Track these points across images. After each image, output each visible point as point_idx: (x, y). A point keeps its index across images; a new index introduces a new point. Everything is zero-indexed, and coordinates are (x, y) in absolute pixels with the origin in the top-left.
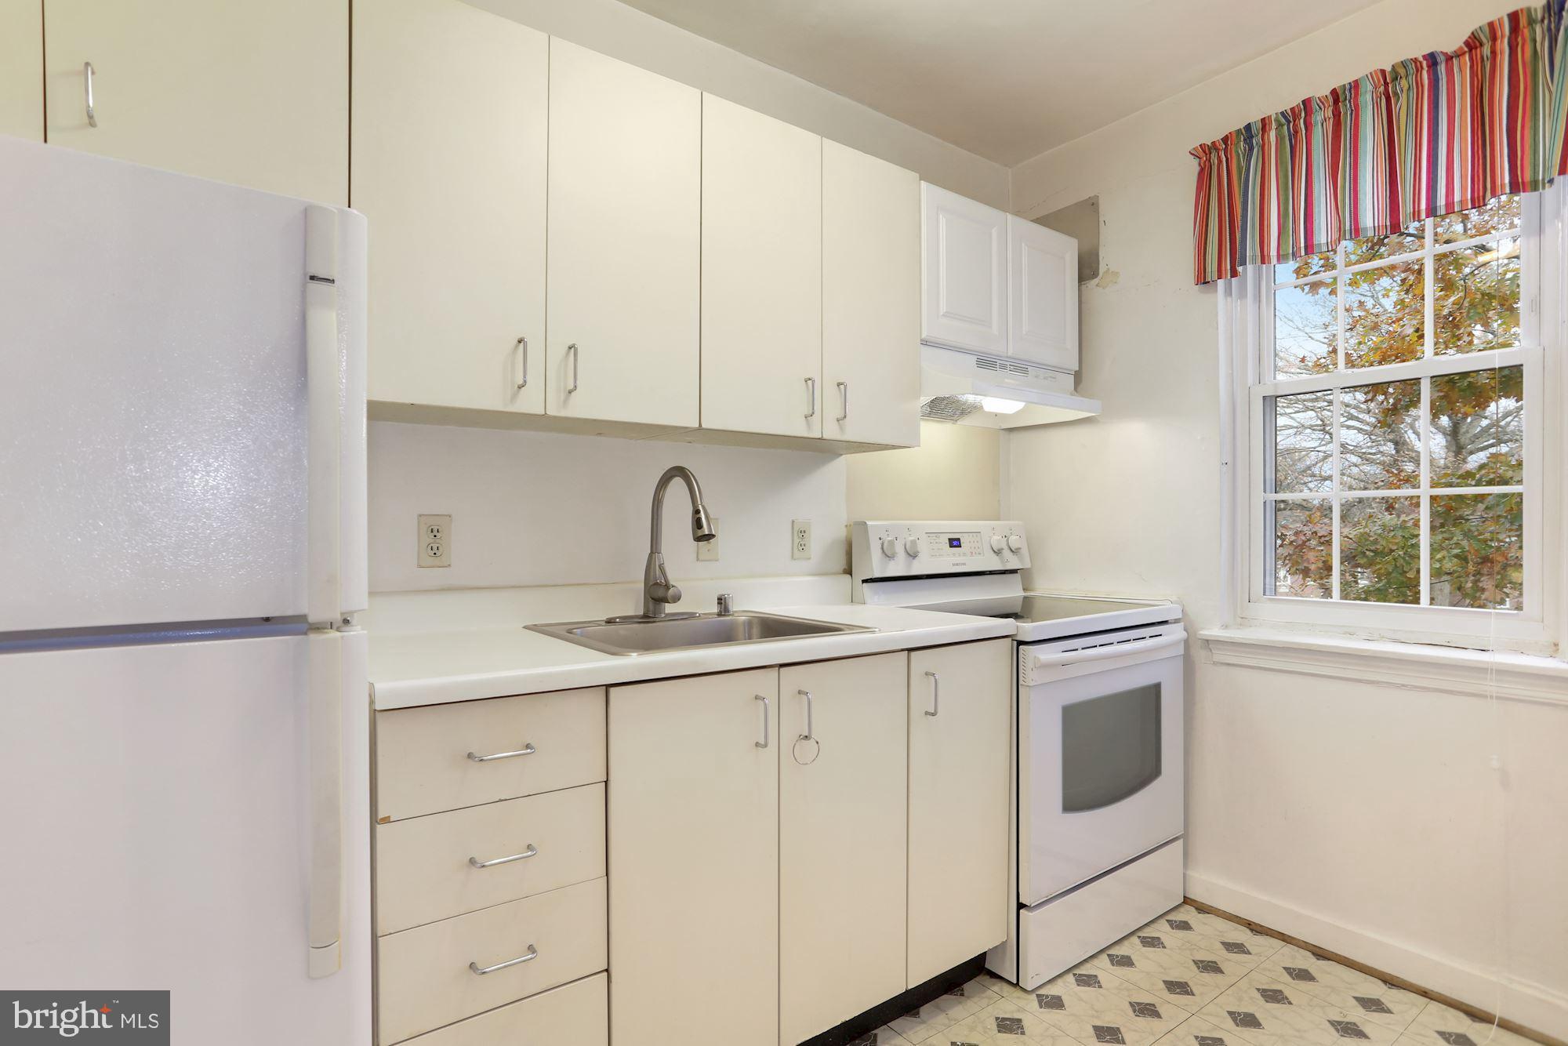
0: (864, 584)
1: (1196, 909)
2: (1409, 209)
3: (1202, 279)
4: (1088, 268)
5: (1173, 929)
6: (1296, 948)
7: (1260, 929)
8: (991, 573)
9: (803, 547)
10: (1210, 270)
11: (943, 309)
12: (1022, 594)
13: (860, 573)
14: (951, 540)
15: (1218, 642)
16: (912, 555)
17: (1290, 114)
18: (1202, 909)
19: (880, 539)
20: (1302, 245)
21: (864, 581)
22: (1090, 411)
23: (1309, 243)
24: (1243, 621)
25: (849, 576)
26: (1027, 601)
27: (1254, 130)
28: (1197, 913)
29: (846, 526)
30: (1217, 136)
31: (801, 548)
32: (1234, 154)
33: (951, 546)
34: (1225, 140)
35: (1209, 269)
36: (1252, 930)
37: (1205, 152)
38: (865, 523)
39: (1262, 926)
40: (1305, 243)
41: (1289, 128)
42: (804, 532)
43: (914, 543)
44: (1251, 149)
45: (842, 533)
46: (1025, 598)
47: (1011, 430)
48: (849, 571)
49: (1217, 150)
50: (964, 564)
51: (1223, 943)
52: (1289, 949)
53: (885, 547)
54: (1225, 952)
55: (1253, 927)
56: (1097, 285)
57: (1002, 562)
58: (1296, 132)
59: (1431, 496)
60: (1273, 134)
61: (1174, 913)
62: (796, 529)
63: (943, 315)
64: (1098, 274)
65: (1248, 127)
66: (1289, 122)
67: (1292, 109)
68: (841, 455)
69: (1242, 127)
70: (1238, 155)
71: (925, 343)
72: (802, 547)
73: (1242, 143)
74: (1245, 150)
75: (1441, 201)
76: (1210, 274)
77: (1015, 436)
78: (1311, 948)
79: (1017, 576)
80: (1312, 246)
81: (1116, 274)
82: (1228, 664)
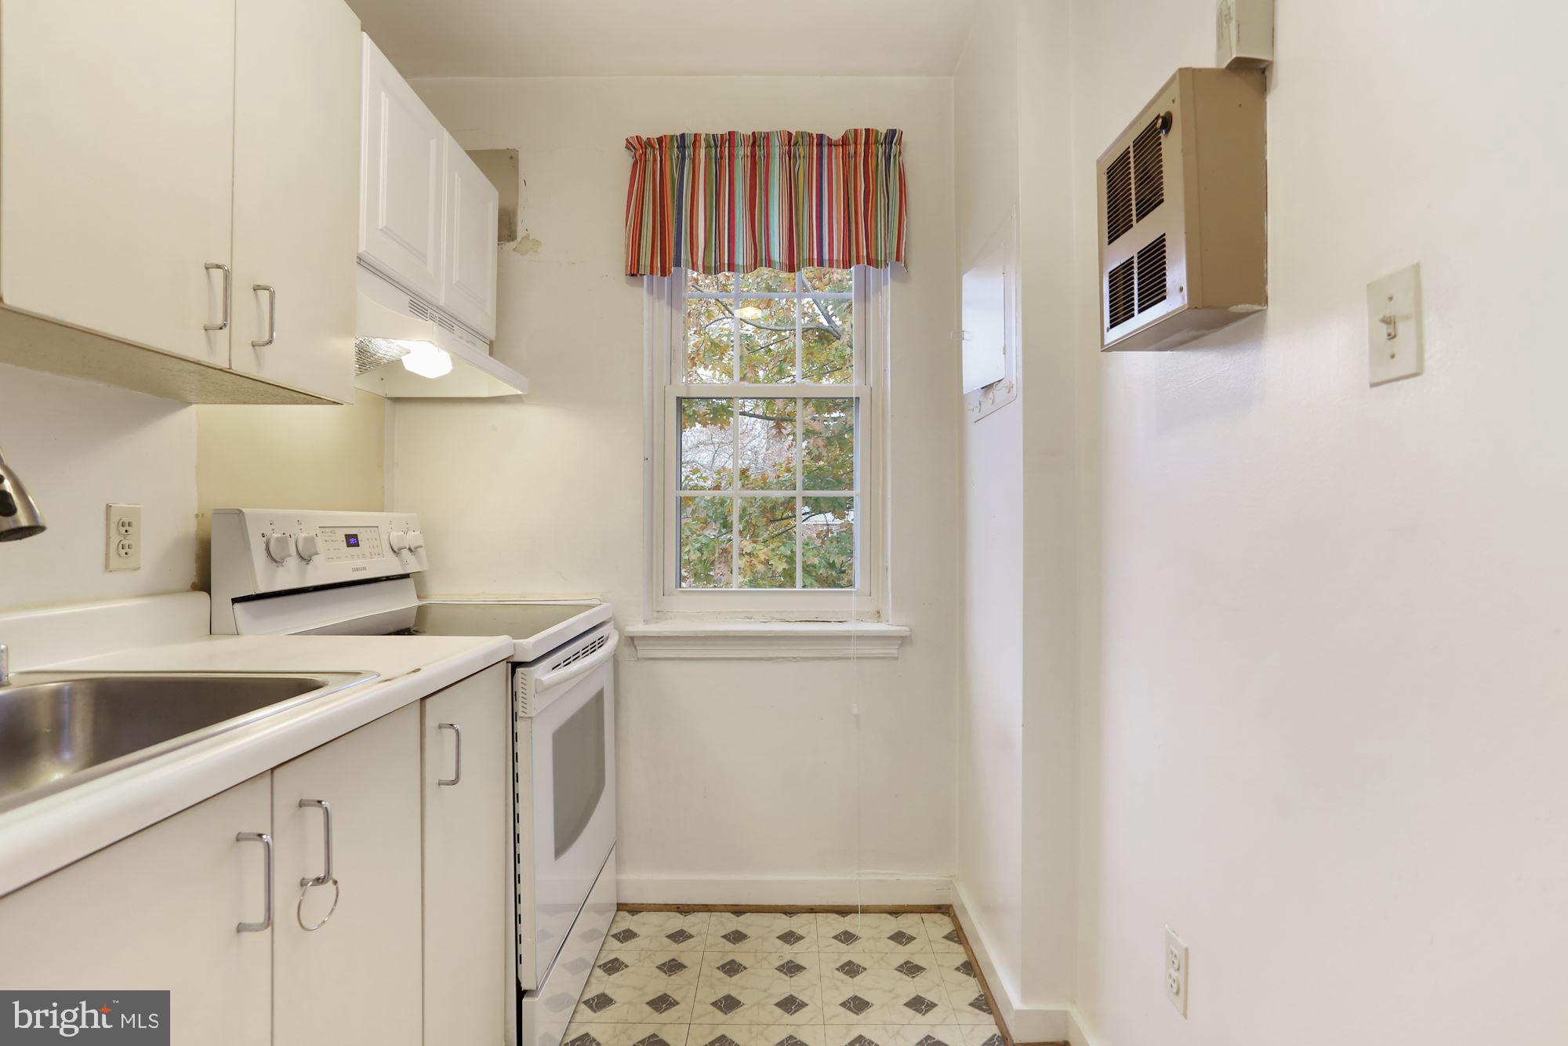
0: (237, 606)
1: (629, 912)
2: (806, 256)
3: (634, 273)
4: (507, 229)
5: (622, 943)
6: (719, 914)
7: (687, 908)
8: (388, 579)
9: (127, 550)
10: (643, 264)
11: (382, 223)
12: (416, 603)
13: (226, 586)
14: (348, 537)
15: (647, 638)
16: (305, 559)
17: (719, 139)
18: (634, 909)
19: (263, 535)
20: (726, 262)
21: (235, 601)
22: (518, 388)
23: (731, 261)
24: (660, 615)
25: (205, 595)
26: (421, 611)
27: (687, 142)
28: (631, 917)
29: (197, 516)
30: (655, 135)
31: (122, 552)
32: (668, 155)
33: (349, 545)
34: (660, 140)
35: (642, 262)
36: (681, 912)
37: (641, 145)
38: (241, 511)
39: (688, 905)
40: (728, 260)
41: (716, 151)
42: (129, 524)
43: (310, 541)
44: (683, 158)
45: (191, 527)
46: (419, 607)
47: (397, 400)
48: (203, 584)
49: (653, 147)
50: (364, 569)
51: (669, 937)
52: (715, 917)
53: (271, 549)
54: (674, 945)
55: (682, 908)
56: (514, 249)
57: (404, 564)
58: (721, 158)
59: (803, 497)
60: (703, 152)
61: (614, 926)
62: (114, 519)
63: (381, 230)
64: (516, 238)
65: (683, 136)
66: (716, 147)
67: (722, 135)
68: (191, 404)
69: (678, 135)
70: (672, 159)
71: (360, 260)
72: (125, 549)
73: (676, 150)
74: (678, 157)
75: (826, 257)
76: (643, 267)
77: (401, 408)
78: (730, 908)
79: (410, 582)
80: (733, 264)
81: (537, 243)
82: (651, 659)
